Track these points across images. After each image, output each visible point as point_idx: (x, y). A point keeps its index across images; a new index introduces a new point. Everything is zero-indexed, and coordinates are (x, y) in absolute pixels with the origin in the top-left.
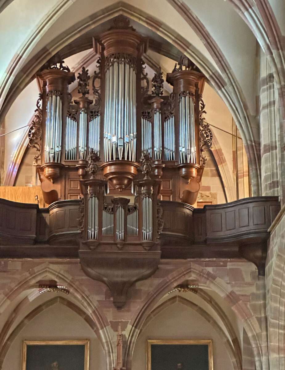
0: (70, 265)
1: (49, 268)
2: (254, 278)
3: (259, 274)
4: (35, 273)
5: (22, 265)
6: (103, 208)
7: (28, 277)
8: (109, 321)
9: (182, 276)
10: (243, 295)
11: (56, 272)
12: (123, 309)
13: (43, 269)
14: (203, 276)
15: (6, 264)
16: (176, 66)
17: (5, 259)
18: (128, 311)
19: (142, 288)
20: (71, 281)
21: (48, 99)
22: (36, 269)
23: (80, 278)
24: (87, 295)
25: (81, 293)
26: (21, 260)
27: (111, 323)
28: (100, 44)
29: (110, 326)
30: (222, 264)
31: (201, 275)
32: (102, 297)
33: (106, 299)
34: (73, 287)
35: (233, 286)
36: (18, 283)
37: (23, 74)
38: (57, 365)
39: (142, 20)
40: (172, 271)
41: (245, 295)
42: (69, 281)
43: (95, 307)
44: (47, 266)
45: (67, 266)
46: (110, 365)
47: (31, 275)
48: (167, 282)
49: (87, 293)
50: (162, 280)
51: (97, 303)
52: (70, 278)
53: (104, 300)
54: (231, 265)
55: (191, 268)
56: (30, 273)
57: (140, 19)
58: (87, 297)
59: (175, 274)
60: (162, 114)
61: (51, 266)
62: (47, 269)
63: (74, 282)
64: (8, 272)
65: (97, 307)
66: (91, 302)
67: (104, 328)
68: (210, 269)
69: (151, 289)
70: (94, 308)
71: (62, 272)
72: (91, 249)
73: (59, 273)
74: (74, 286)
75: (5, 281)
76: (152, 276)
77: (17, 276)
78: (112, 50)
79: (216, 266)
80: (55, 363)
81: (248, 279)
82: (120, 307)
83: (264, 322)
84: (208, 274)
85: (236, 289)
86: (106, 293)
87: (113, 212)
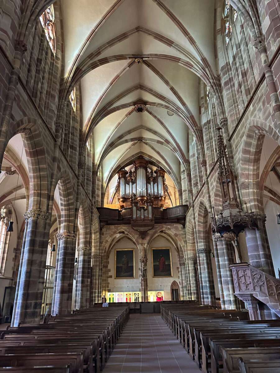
2: (182, 229)
3: (183, 228)
5: (114, 227)
6: (137, 209)
7: (116, 231)
8: (140, 243)
9: (161, 229)
10: (179, 234)
11: (124, 229)
14: (167, 229)
15: (110, 227)
16: (157, 169)
18: (146, 240)
19: (149, 233)
21: (121, 179)
22: (118, 228)
26: (114, 225)
28: (135, 163)
30: (172, 225)
32: (138, 236)
36: (113, 232)
43: (136, 239)
44: (122, 227)
45: (127, 227)
46: (141, 255)
48: (157, 231)
49: (133, 235)
50: (155, 230)
52: (128, 230)
54: (175, 225)
55: (163, 226)
57: (146, 156)
59: (159, 228)
60: (153, 182)
63: (129, 232)
64: (111, 229)
66: (135, 237)
67: (139, 245)
68: (169, 227)
69: (152, 233)
71: (126, 229)
72: (134, 222)
75: (110, 232)
76: (152, 229)
77: (113, 230)
78: (139, 165)
80: (125, 256)
81: (180, 229)
82: (143, 238)
83: (185, 242)
84: (169, 228)
85: (177, 232)
86: (139, 235)
87: (140, 211)
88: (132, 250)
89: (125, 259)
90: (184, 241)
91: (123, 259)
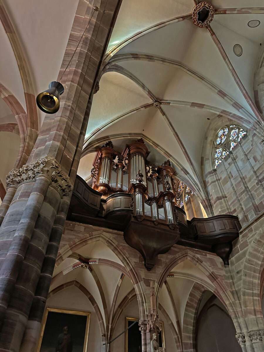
0: (116, 235)
1: (102, 234)
2: (222, 266)
3: (225, 264)
4: (92, 236)
5: (85, 229)
6: (144, 201)
7: (88, 237)
8: (142, 278)
9: (183, 257)
10: (219, 275)
11: (107, 238)
12: (151, 271)
13: (98, 234)
14: (195, 260)
15: (74, 226)
16: (162, 165)
17: (74, 223)
18: (155, 273)
19: (162, 259)
20: (117, 246)
21: (103, 160)
22: (94, 233)
23: (124, 245)
24: (127, 257)
25: (123, 255)
26: (85, 225)
27: (144, 280)
28: (128, 149)
29: (143, 281)
30: (204, 254)
31: (193, 258)
32: (137, 260)
33: (140, 262)
34: (117, 250)
35: (213, 268)
36: (80, 240)
37: (96, 141)
38: (67, 328)
39: (151, 142)
40: (178, 252)
41: (221, 276)
42: (115, 246)
43: (133, 267)
44: (102, 233)
45: (115, 236)
46: (144, 312)
47: (90, 237)
48: (176, 259)
49: (127, 255)
50: (173, 256)
51: (134, 263)
52: (117, 243)
53: (139, 262)
54: (210, 256)
55: (187, 253)
56: (89, 235)
57: (150, 142)
58: (127, 258)
59: (180, 254)
60: (157, 181)
61: (104, 233)
62: (101, 235)
63: (119, 247)
64: (75, 231)
65: (134, 267)
66: (130, 262)
67: (139, 283)
68: (198, 256)
69: (167, 261)
70: (131, 267)
71: (111, 238)
72: (138, 221)
73: (109, 239)
74: (119, 249)
75: (71, 237)
76: (167, 253)
77: (81, 235)
78: (134, 150)
79: (202, 255)
80: (66, 328)
81: (220, 266)
82: (149, 268)
83: (236, 294)
84: (198, 259)
85: (215, 271)
86: (140, 258)
87: (150, 205)
88: (84, 314)
89: (66, 337)
90: (232, 293)
91: (61, 335)
